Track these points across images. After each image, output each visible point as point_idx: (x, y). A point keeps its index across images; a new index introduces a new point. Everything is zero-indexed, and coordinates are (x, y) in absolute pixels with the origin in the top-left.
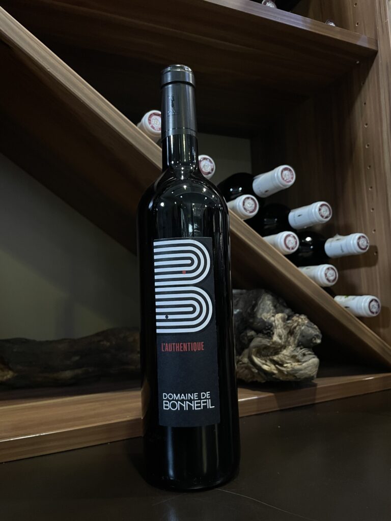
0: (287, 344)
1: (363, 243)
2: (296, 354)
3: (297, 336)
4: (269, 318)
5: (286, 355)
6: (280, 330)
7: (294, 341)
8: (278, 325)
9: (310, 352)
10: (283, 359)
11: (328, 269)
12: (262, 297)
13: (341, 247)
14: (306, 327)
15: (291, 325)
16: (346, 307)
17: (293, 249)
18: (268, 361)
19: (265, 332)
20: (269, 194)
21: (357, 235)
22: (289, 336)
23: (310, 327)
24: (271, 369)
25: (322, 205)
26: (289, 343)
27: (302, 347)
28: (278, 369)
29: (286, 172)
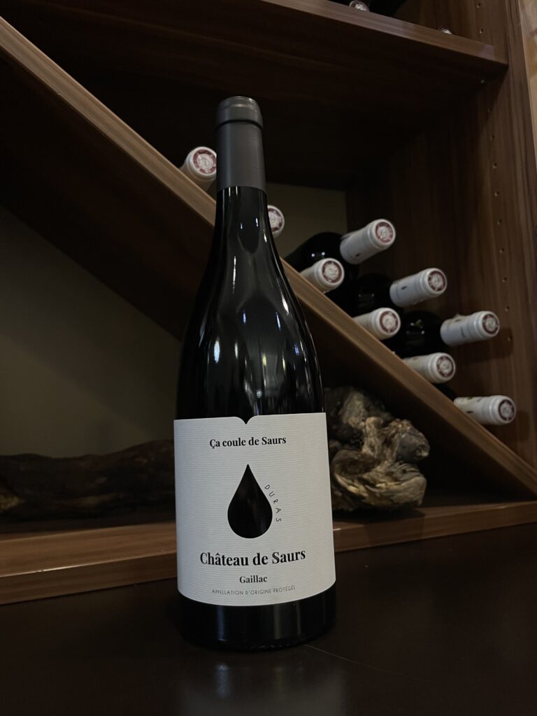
0: (382, 457)
1: (492, 324)
2: (393, 470)
3: (395, 447)
4: (358, 423)
5: (379, 472)
6: (372, 439)
7: (392, 453)
8: (370, 432)
9: (412, 469)
10: (376, 477)
11: (441, 358)
12: (350, 396)
13: (462, 330)
14: (409, 435)
15: (388, 432)
17: (392, 331)
18: (356, 480)
19: (353, 442)
20: (362, 259)
21: (483, 314)
22: (385, 447)
23: (414, 435)
24: (359, 491)
25: (433, 273)
26: (385, 456)
27: (401, 462)
28: (368, 491)
29: (382, 229)
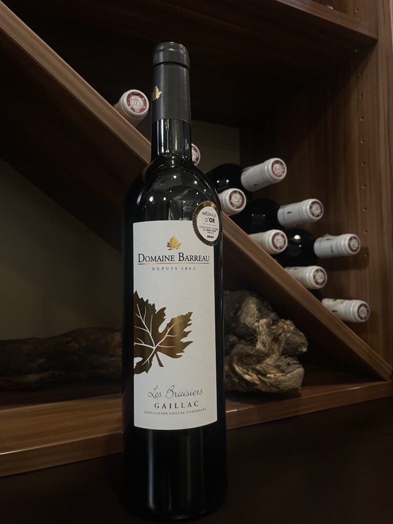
0: (271, 351)
1: (355, 244)
2: (281, 363)
3: (282, 343)
4: (253, 324)
5: (270, 365)
6: (264, 337)
7: (279, 348)
8: (262, 331)
9: (295, 362)
10: (267, 369)
11: (317, 271)
12: (246, 300)
13: (331, 247)
14: (292, 334)
15: (276, 331)
16: (334, 311)
17: (281, 248)
18: (250, 370)
19: (248, 338)
20: (257, 188)
21: (349, 236)
22: (274, 343)
23: (296, 334)
24: (253, 380)
25: (313, 203)
26: (273, 350)
27: (286, 356)
28: (260, 379)
29: (277, 166)
